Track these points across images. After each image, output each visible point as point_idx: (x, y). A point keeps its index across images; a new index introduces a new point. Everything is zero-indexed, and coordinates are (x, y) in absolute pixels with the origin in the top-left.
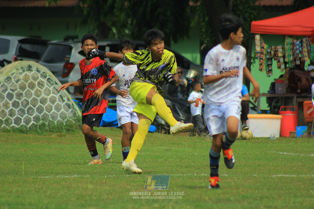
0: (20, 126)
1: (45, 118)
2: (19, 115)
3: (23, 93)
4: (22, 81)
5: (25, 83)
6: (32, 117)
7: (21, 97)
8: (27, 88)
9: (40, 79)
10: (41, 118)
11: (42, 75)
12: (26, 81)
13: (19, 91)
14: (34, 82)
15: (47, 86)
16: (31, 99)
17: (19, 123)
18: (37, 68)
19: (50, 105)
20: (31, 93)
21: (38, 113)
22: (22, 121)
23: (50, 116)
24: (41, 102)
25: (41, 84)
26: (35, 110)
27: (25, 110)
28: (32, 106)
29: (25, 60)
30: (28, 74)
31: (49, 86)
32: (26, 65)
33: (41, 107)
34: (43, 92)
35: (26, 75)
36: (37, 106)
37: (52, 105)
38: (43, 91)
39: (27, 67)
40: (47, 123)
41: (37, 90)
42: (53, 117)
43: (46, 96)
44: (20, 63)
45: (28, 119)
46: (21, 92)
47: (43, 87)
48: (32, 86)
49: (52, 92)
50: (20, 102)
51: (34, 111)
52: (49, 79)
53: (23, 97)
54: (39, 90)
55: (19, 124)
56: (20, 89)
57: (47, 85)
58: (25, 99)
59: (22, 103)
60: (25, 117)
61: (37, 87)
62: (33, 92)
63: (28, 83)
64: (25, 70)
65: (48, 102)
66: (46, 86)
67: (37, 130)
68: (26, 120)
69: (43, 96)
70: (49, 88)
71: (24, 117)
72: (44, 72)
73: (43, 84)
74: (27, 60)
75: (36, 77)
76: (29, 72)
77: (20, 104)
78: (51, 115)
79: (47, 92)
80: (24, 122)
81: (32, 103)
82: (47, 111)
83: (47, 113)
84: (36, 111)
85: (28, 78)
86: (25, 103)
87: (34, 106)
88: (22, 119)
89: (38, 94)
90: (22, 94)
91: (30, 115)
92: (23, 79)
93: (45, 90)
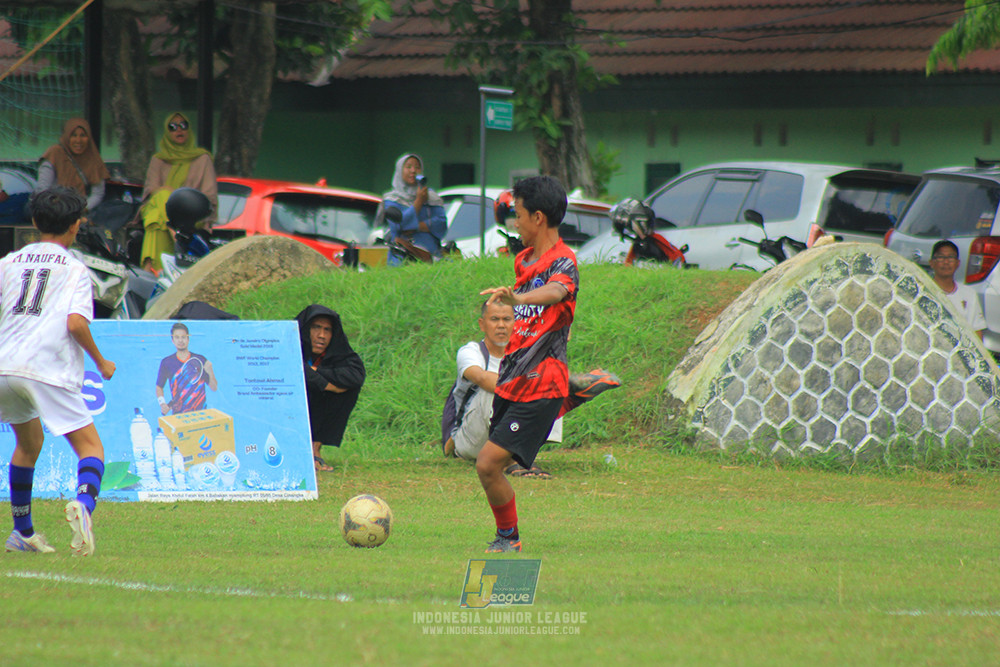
0: (829, 448)
1: (910, 423)
2: (829, 413)
3: (840, 345)
4: (838, 305)
5: (849, 312)
6: (868, 421)
7: (836, 356)
8: (856, 329)
9: (897, 299)
10: (896, 424)
11: (901, 287)
12: (854, 307)
13: (829, 337)
14: (877, 308)
15: (917, 324)
16: (865, 363)
17: (828, 438)
18: (888, 266)
19: (927, 384)
20: (865, 344)
21: (888, 407)
22: (838, 433)
23: (925, 417)
24: (897, 374)
25: (898, 317)
26: (880, 398)
27: (846, 399)
28: (868, 386)
29: (850, 240)
30: (858, 283)
31: (925, 324)
32: (852, 254)
33: (898, 390)
34: (906, 343)
35: (852, 286)
36: (884, 387)
37: (932, 383)
38: (904, 336)
39: (856, 262)
40: (915, 440)
41: (887, 335)
42: (935, 423)
43: (913, 356)
44: (834, 248)
45: (857, 427)
46: (837, 340)
47: (906, 328)
48: (870, 322)
49: (932, 341)
50: (832, 371)
51: (875, 402)
52: (924, 299)
53: (841, 355)
54: (892, 335)
55: (829, 444)
56: (832, 330)
57: (919, 318)
58: (846, 363)
59: (838, 375)
60: (847, 421)
61: (886, 326)
62: (873, 340)
63: (857, 312)
64: (851, 270)
65: (921, 375)
66: (914, 323)
67: (883, 462)
68: (851, 431)
69: (905, 355)
70: (924, 329)
71: (843, 420)
72: (910, 279)
73: (907, 315)
74: (857, 240)
75: (883, 294)
76: (864, 276)
77: (833, 380)
78: (928, 414)
79: (918, 341)
80: (843, 437)
81: (869, 375)
82: (918, 403)
83: (917, 408)
84: (883, 401)
85: (858, 295)
86: (846, 375)
87: (876, 388)
88: (839, 425)
89: (888, 347)
90: (837, 347)
91: (861, 413)
92: (841, 301)
93: (913, 334)
